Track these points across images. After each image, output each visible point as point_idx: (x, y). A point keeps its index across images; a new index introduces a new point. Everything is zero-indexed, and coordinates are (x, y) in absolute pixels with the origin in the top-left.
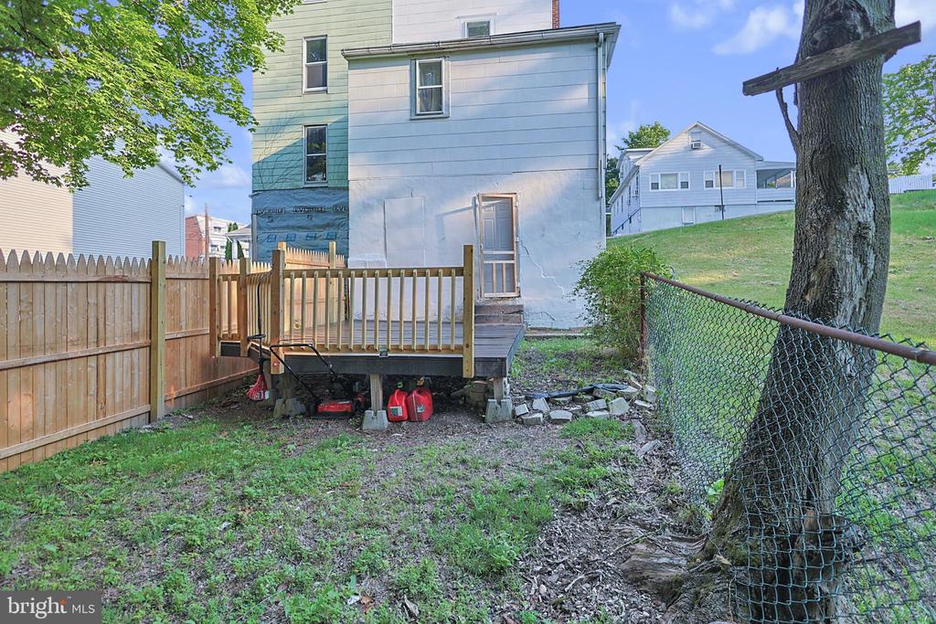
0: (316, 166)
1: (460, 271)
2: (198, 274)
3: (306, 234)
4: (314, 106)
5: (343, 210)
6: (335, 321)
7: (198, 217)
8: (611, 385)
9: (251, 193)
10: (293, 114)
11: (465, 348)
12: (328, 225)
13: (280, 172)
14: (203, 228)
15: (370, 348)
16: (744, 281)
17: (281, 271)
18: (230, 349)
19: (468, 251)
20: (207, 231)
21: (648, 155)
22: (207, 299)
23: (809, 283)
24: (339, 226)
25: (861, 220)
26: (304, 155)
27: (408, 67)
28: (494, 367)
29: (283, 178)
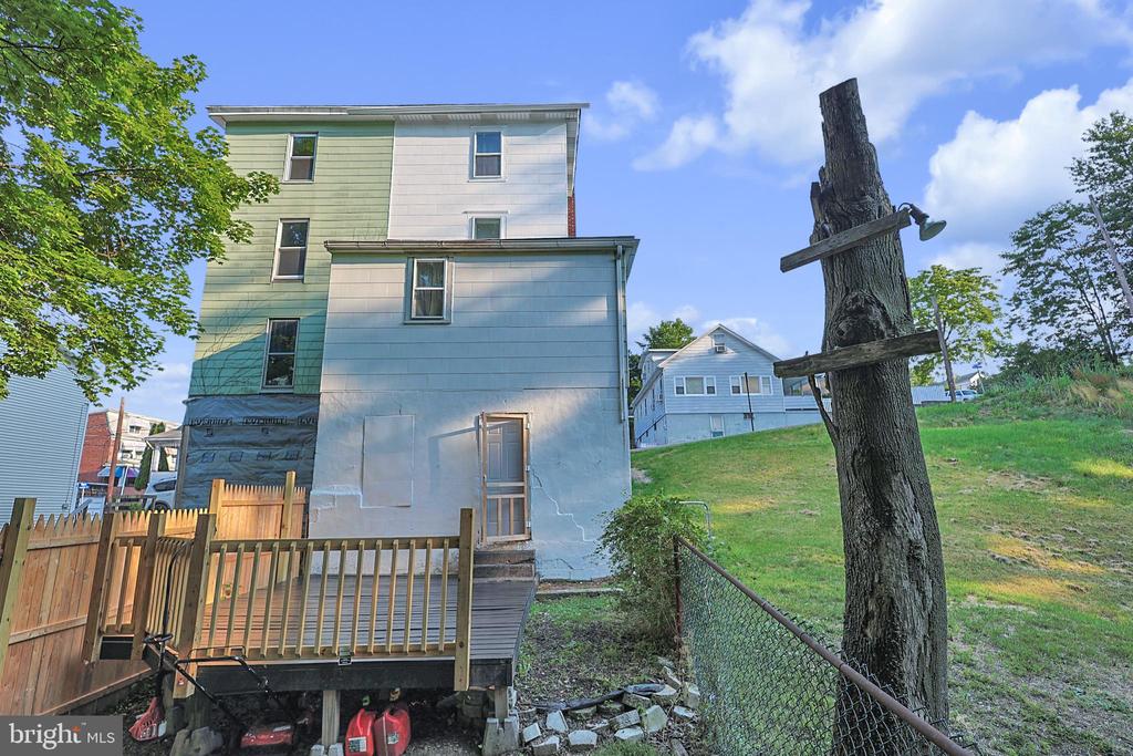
0: (280, 367)
1: (455, 542)
2: (83, 537)
3: (257, 452)
4: (285, 296)
5: (310, 422)
6: (284, 579)
7: (109, 414)
8: (644, 686)
9: (186, 397)
10: (257, 304)
11: (458, 647)
12: (289, 441)
13: (230, 373)
14: (113, 428)
15: (327, 652)
16: (781, 510)
17: (208, 543)
18: (116, 648)
19: (466, 515)
20: (119, 434)
21: (672, 357)
22: (90, 574)
23: (867, 614)
24: (303, 443)
25: (912, 538)
26: (265, 354)
27: (404, 265)
28: (497, 672)
29: (234, 381)
